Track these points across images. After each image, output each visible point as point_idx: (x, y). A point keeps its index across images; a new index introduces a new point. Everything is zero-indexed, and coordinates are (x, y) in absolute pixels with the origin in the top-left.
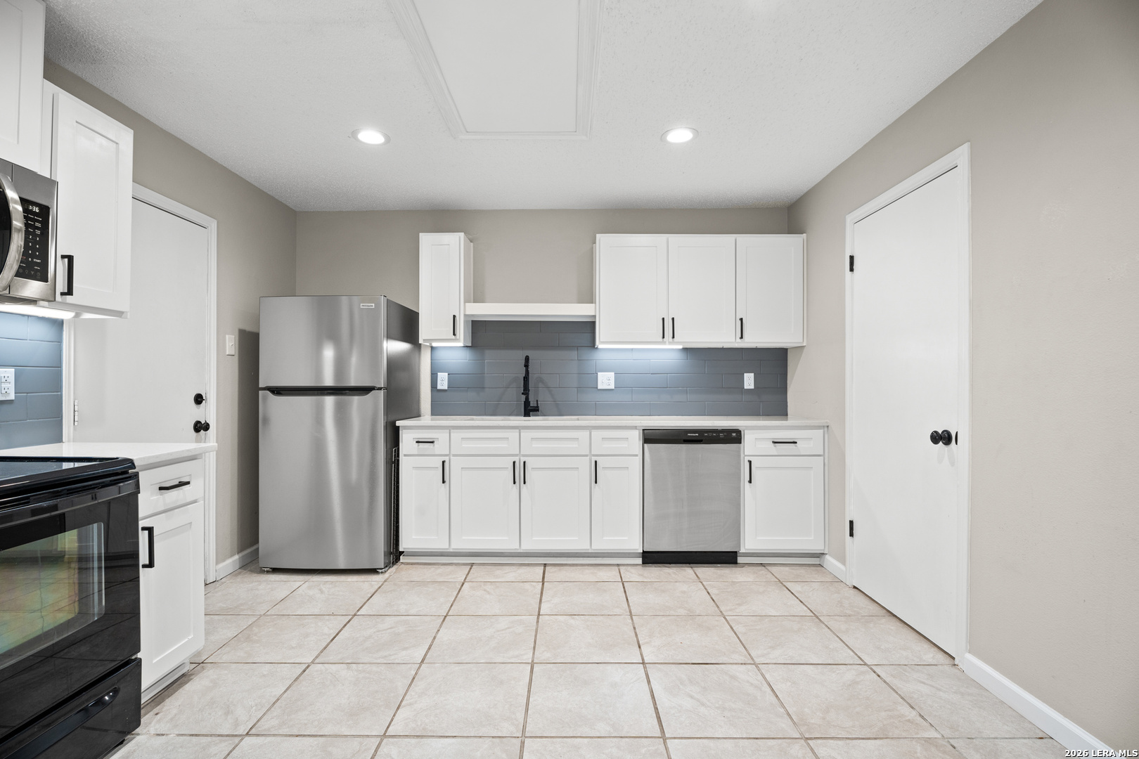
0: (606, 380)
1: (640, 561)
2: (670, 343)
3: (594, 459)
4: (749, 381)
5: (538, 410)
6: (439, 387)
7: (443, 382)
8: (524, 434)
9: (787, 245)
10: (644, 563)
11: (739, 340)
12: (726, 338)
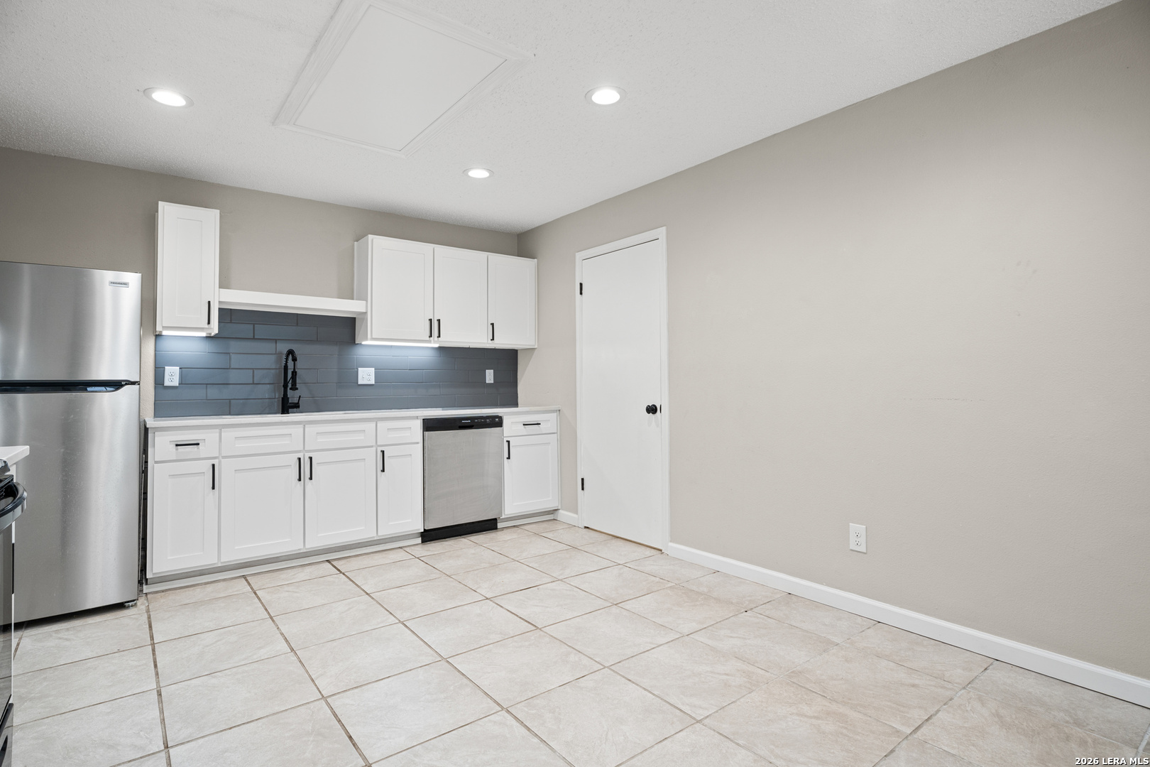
0: (366, 376)
1: (419, 540)
2: (435, 342)
3: (380, 449)
4: (490, 376)
5: (299, 407)
6: (167, 383)
7: (172, 376)
8: (309, 429)
9: (524, 265)
10: (423, 541)
11: (491, 342)
12: (480, 340)
